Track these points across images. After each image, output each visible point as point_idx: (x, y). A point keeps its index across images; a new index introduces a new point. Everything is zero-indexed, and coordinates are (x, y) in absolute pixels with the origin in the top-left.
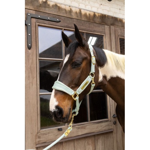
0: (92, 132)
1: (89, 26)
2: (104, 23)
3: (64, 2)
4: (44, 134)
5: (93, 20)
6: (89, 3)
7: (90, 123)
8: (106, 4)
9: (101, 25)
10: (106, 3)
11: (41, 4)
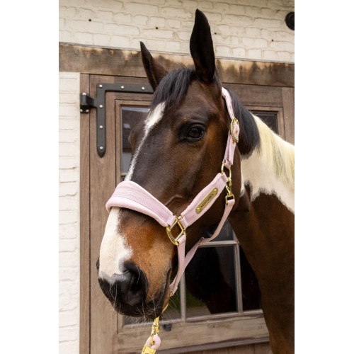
0: (246, 336)
1: (240, 93)
2: (281, 82)
3: (179, 48)
4: (131, 335)
5: (250, 79)
6: (240, 42)
7: (242, 316)
8: (284, 39)
9: (271, 88)
10: (285, 36)
11: (127, 62)
